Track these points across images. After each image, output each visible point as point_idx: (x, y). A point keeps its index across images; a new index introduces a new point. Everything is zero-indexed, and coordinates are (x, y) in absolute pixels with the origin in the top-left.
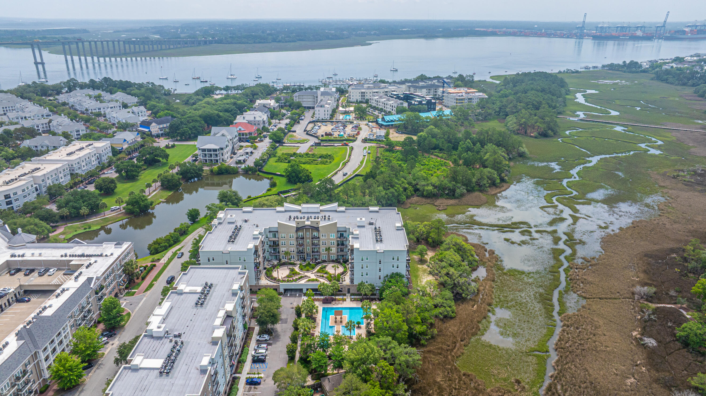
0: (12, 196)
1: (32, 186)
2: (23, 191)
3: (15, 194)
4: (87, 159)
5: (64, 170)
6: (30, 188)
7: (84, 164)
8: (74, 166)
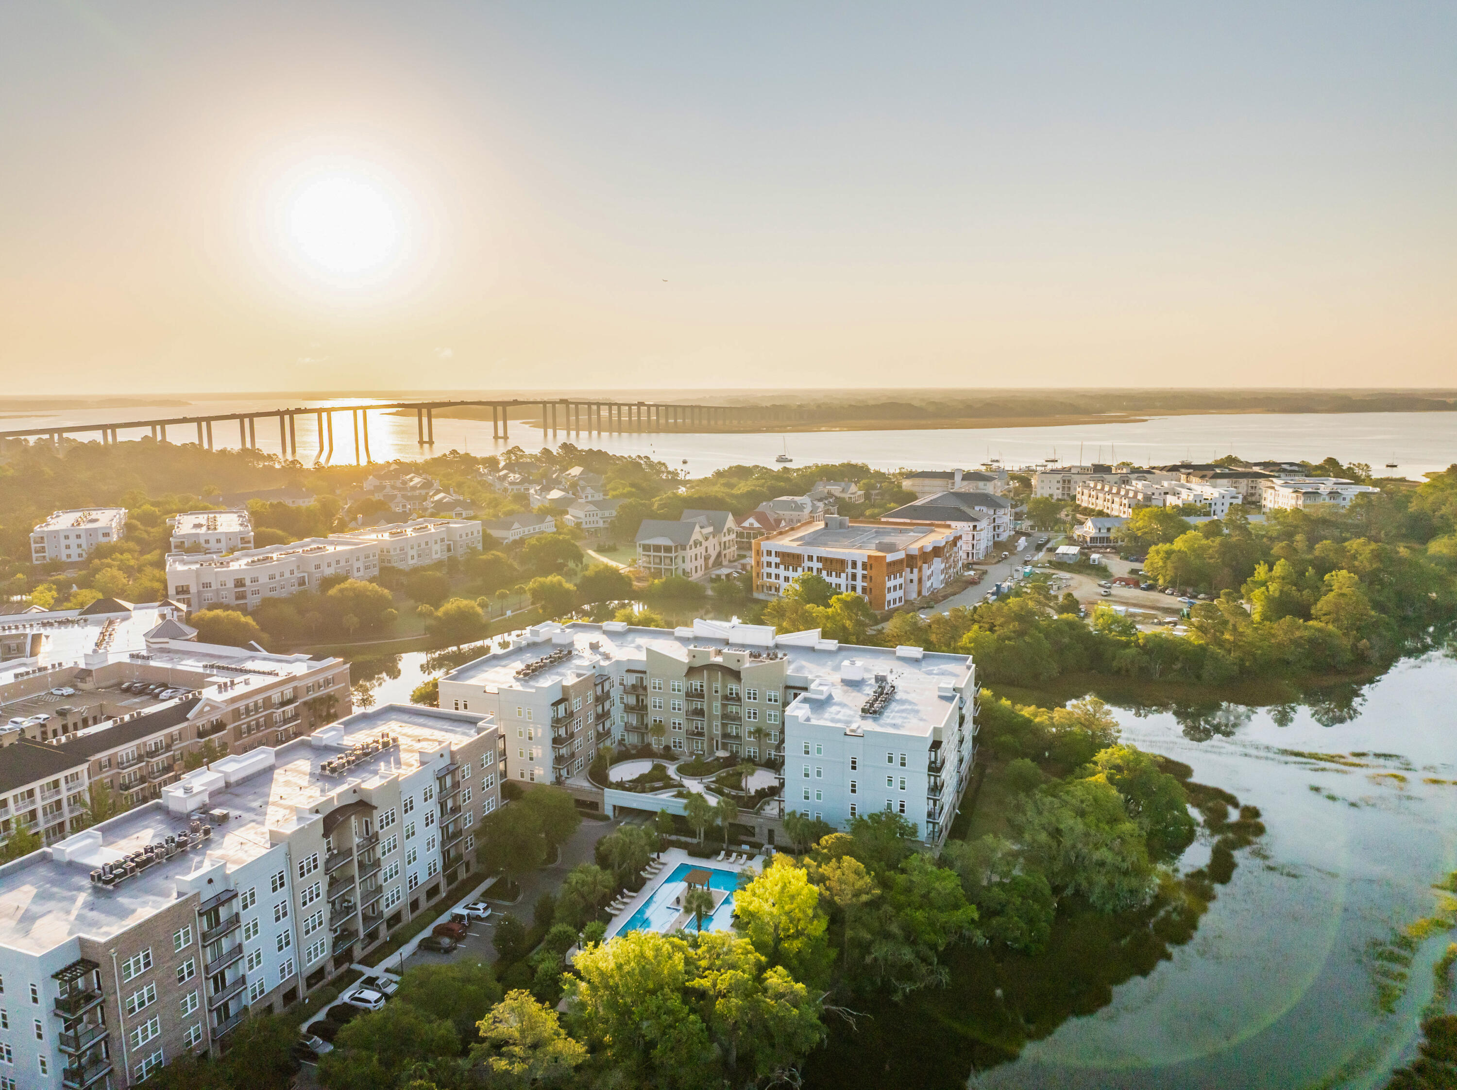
0: (248, 582)
1: (292, 572)
2: (272, 577)
3: (254, 580)
4: (423, 546)
5: (367, 557)
6: (287, 575)
7: (411, 552)
8: (392, 553)
